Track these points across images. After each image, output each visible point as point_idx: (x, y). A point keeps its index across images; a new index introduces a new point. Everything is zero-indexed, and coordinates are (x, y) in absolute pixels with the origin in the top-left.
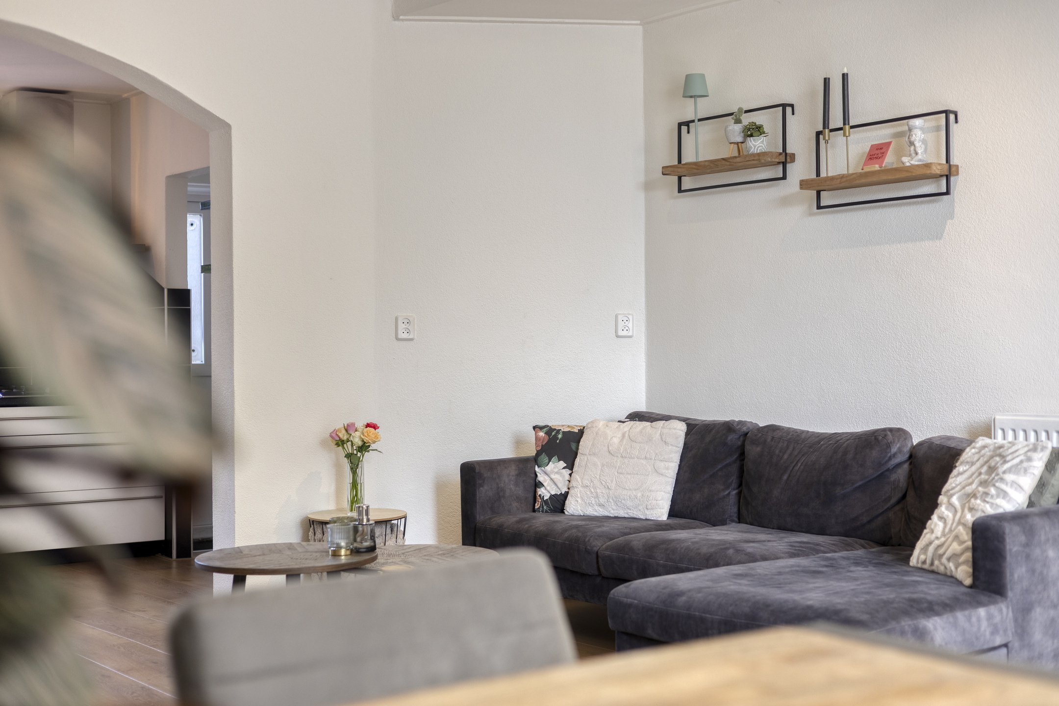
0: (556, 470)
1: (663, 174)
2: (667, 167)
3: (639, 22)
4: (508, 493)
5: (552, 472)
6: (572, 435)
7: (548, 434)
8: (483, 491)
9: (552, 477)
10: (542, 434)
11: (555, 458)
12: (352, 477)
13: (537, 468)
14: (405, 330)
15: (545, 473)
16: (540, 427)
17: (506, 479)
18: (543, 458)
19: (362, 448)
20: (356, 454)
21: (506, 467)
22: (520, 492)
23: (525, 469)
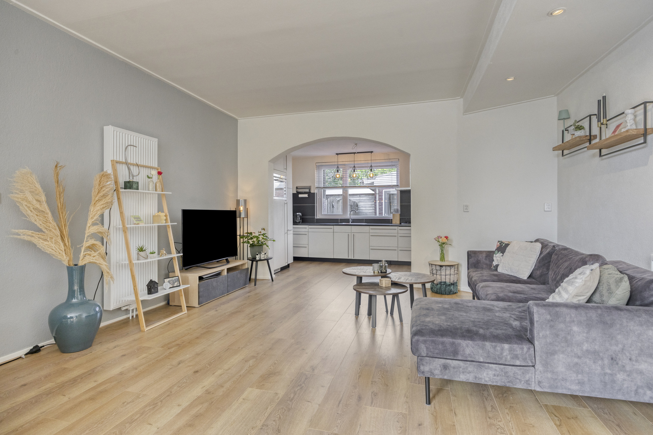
0: (499, 256)
1: (553, 151)
2: (555, 147)
3: (554, 95)
4: (482, 262)
5: (498, 257)
6: (507, 245)
7: (500, 244)
8: (471, 260)
9: (497, 258)
10: (498, 244)
11: (500, 252)
12: (441, 251)
13: (494, 255)
14: (466, 209)
15: (496, 257)
16: (499, 241)
17: (481, 258)
18: (497, 252)
19: (443, 243)
20: (442, 245)
21: (481, 254)
22: (487, 262)
23: (490, 255)
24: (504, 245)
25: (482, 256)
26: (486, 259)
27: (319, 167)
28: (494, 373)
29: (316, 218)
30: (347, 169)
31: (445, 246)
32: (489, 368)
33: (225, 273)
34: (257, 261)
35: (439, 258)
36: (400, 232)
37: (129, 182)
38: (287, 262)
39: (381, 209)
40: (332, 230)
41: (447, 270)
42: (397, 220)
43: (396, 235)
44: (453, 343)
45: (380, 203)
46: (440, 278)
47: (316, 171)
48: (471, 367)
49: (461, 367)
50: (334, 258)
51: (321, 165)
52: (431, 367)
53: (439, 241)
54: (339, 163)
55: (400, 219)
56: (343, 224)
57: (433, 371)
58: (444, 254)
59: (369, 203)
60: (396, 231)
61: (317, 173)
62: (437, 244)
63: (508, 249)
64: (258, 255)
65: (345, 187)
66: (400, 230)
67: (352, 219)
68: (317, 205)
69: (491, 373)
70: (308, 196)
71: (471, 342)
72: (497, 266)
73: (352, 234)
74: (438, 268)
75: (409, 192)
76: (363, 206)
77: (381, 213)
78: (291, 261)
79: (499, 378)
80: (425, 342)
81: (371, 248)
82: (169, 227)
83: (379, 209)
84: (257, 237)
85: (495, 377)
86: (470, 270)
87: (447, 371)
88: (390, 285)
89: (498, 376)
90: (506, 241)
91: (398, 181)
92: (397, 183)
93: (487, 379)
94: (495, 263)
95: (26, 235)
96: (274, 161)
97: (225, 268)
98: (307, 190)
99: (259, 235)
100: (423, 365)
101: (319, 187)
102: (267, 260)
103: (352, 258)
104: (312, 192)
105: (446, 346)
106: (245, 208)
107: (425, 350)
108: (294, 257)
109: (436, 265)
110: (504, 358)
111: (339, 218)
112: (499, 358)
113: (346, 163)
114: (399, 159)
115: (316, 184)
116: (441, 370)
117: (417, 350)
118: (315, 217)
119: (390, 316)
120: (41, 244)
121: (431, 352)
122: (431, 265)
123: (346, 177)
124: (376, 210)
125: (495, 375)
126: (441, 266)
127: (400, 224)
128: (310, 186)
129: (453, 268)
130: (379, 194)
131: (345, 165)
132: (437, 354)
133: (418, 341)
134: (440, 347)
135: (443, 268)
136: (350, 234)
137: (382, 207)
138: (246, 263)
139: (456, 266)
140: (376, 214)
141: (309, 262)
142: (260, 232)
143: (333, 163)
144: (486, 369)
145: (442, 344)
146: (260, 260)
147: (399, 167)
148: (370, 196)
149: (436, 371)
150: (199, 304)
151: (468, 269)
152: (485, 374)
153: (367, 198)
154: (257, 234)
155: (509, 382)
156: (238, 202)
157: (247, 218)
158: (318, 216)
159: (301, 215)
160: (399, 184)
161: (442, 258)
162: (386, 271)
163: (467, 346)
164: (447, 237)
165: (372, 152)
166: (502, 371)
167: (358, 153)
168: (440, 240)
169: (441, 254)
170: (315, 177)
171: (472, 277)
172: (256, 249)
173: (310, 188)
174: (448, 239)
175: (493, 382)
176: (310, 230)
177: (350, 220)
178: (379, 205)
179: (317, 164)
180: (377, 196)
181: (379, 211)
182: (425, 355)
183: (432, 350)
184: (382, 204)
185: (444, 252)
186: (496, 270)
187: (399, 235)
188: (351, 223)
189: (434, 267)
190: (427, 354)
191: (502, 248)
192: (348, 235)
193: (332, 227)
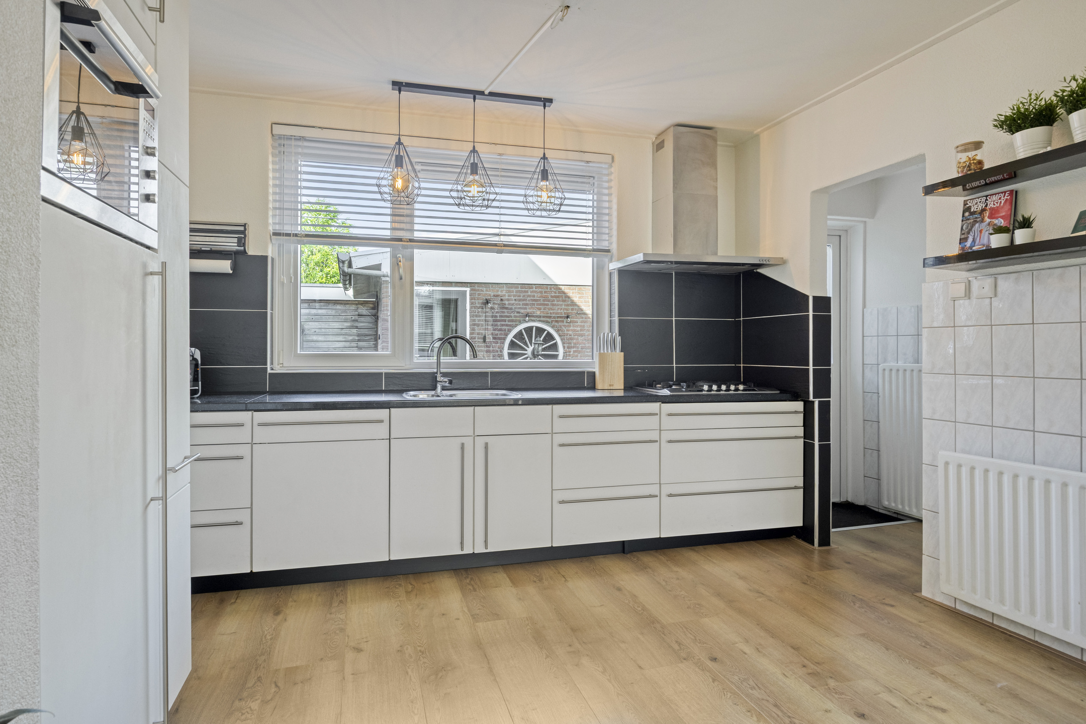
27: (287, 144)
29: (269, 371)
36: (667, 422)
40: (381, 431)
43: (655, 436)
47: (270, 159)
51: (297, 139)
55: (624, 373)
60: (653, 422)
61: (276, 170)
66: (667, 415)
67: (445, 375)
68: (277, 311)
70: (234, 267)
73: (480, 442)
81: (559, 496)
98: (230, 243)
101: (288, 235)
103: (480, 549)
104: (253, 249)
111: (384, 371)
115: (270, 220)
118: (269, 366)
128: (242, 222)
136: (468, 442)
158: (281, 362)
159: (198, 357)
165: (550, 101)
170: (266, 186)
173: (243, 232)
176: (261, 434)
177: (440, 378)
179: (278, 130)
187: (666, 436)
192: (462, 448)
193: (382, 413)
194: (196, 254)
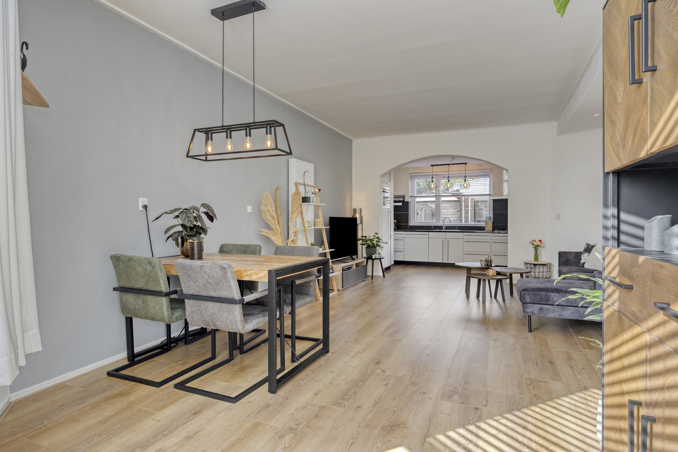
4: (571, 260)
6: (593, 247)
7: (587, 246)
8: (562, 259)
9: (585, 257)
10: (586, 246)
11: (587, 252)
12: (536, 253)
13: (582, 255)
14: (558, 217)
15: (583, 256)
16: (586, 244)
17: (571, 257)
18: (584, 252)
19: (538, 246)
20: (536, 247)
21: (571, 254)
22: (576, 261)
23: (578, 255)
24: (590, 247)
25: (571, 256)
26: (574, 258)
27: (412, 177)
28: (571, 312)
29: (409, 225)
30: (440, 179)
31: (539, 249)
32: (568, 309)
33: (354, 267)
34: (373, 260)
35: (534, 258)
36: (493, 238)
37: (305, 197)
38: (391, 263)
39: (467, 217)
40: (427, 236)
41: (540, 268)
42: (490, 227)
43: (490, 241)
44: (546, 295)
45: (466, 211)
46: (534, 275)
47: (409, 181)
48: (557, 309)
49: (551, 309)
50: (429, 262)
51: (414, 176)
52: (532, 310)
53: (533, 244)
54: (434, 173)
55: (493, 226)
56: (437, 230)
57: (533, 312)
58: (537, 255)
59: (451, 210)
60: (489, 238)
61: (410, 183)
62: (532, 247)
63: (593, 249)
64: (374, 254)
65: (439, 196)
66: (493, 236)
67: (445, 226)
68: (411, 213)
69: (569, 312)
70: (402, 204)
71: (557, 294)
72: (584, 263)
73: (447, 240)
74: (532, 266)
75: (505, 201)
76: (444, 213)
77: (467, 221)
78: (393, 263)
79: (574, 315)
80: (529, 294)
81: (465, 253)
82: (324, 230)
83: (465, 216)
84: (371, 240)
85: (572, 314)
86: (560, 267)
87: (542, 312)
88: (495, 274)
89: (573, 313)
90: (592, 243)
91: (491, 191)
92: (490, 192)
93: (567, 315)
94: (582, 262)
95: (265, 232)
96: (383, 176)
97: (354, 263)
98: (402, 199)
99: (374, 238)
100: (527, 308)
101: (413, 196)
102: (380, 259)
103: (447, 262)
104: (406, 200)
105: (542, 297)
106: (360, 215)
107: (529, 299)
108: (394, 261)
109: (530, 264)
110: (577, 303)
111: (432, 225)
112: (574, 302)
113: (440, 173)
114: (492, 169)
115: (410, 194)
116: (539, 311)
117: (524, 299)
119: (494, 299)
120: (273, 238)
121: (532, 300)
122: (526, 264)
123: (439, 187)
124: (462, 218)
125: (572, 313)
126: (535, 265)
127: (493, 230)
128: (404, 195)
129: (546, 267)
130: (465, 201)
131: (438, 175)
132: (536, 301)
133: (524, 294)
134: (538, 297)
135: (536, 267)
136: (444, 240)
137: (468, 215)
138: (365, 261)
139: (549, 265)
140: (461, 221)
141: (405, 265)
142: (375, 236)
143: (429, 174)
144: (566, 310)
145: (539, 295)
146: (376, 259)
147: (492, 176)
148: (453, 203)
149: (536, 312)
150: (343, 288)
151: (559, 266)
152: (566, 313)
153: (449, 205)
154: (372, 238)
155: (580, 317)
156: (355, 211)
157: (362, 224)
158: (412, 223)
159: (396, 222)
160: (492, 193)
161: (536, 258)
162: (492, 264)
163: (555, 296)
164: (540, 241)
165: (466, 163)
166: (576, 311)
167: (452, 164)
168: (535, 243)
169: (535, 255)
170: (409, 186)
171: (562, 271)
172: (372, 249)
173: (404, 197)
174: (541, 242)
175: (571, 317)
176: (406, 236)
177: (444, 227)
178: (465, 213)
179: (411, 175)
180: (463, 204)
181: (465, 219)
182: (529, 302)
183: (533, 299)
184: (468, 212)
185: (538, 253)
186: (583, 267)
187: (493, 241)
188: (445, 229)
189: (529, 266)
190: (530, 301)
191: (589, 249)
192: (443, 241)
193: (427, 233)
194: (395, 202)
